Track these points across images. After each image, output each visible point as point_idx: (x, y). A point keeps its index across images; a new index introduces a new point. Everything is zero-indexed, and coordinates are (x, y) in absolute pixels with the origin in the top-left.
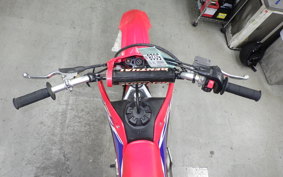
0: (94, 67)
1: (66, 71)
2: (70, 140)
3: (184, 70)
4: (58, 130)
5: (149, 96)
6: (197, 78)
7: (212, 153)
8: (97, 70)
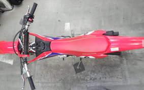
0: (21, 62)
1: (22, 72)
2: (54, 79)
3: (24, 28)
4: (50, 85)
5: (34, 42)
6: (28, 24)
7: (59, 21)
8: (22, 61)
